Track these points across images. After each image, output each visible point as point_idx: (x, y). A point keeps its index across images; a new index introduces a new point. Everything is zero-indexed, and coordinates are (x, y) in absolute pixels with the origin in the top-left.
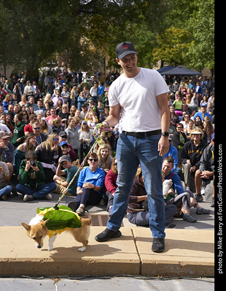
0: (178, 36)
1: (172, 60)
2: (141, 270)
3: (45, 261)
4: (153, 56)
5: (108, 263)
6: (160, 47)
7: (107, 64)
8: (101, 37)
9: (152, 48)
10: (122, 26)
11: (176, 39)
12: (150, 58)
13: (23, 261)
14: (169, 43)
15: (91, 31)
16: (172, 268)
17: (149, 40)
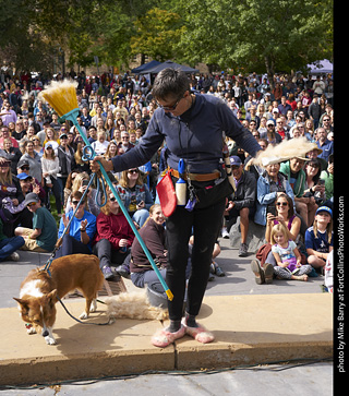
0: (163, 20)
1: (157, 53)
2: (176, 362)
3: (39, 361)
4: (130, 49)
5: (130, 356)
6: (140, 35)
7: (67, 61)
8: (58, 23)
9: (129, 38)
10: (88, 8)
11: (160, 25)
12: (125, 50)
13: (5, 364)
14: (151, 30)
15: (43, 16)
16: (219, 356)
17: (124, 26)
